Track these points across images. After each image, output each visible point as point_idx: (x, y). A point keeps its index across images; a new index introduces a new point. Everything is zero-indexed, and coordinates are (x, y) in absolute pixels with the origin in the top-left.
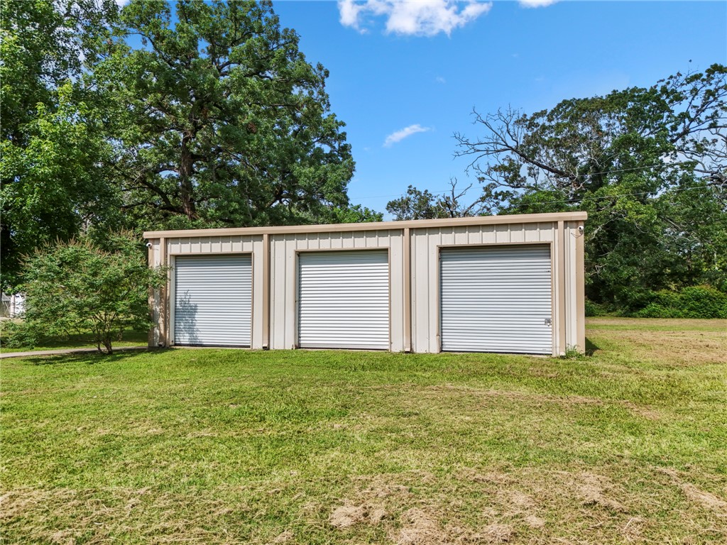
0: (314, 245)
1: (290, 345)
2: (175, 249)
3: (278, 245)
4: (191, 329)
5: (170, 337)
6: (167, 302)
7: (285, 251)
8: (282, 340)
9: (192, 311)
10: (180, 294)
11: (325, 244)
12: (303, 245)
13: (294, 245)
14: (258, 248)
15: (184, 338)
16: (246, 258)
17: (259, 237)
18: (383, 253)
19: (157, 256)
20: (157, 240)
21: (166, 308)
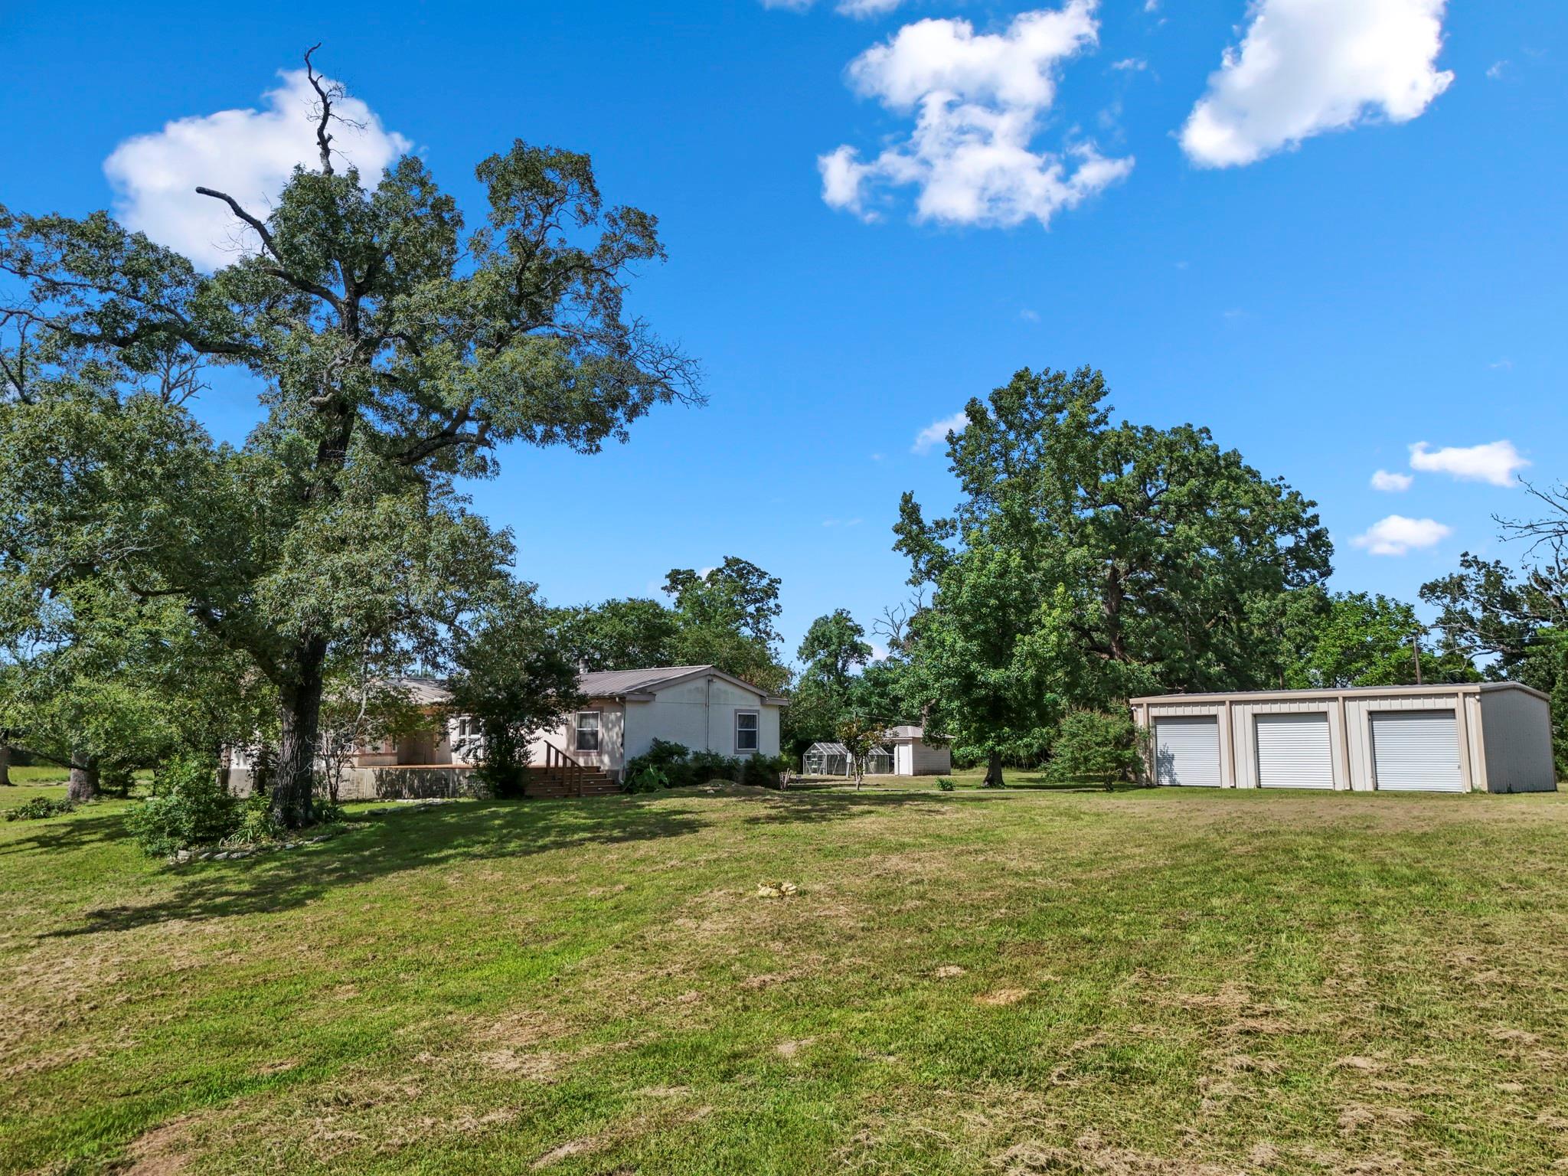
0: (1266, 709)
1: (1252, 785)
2: (1155, 712)
3: (1238, 709)
4: (1170, 773)
5: (1153, 779)
6: (1151, 752)
7: (1243, 715)
8: (1245, 781)
9: (1170, 759)
10: (1160, 746)
11: (1276, 708)
12: (1258, 709)
13: (1251, 709)
14: (1221, 711)
15: (1165, 781)
16: (1213, 719)
17: (1222, 703)
18: (1323, 716)
19: (1141, 719)
20: (1140, 705)
21: (1151, 756)
